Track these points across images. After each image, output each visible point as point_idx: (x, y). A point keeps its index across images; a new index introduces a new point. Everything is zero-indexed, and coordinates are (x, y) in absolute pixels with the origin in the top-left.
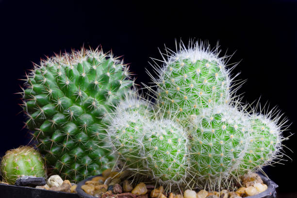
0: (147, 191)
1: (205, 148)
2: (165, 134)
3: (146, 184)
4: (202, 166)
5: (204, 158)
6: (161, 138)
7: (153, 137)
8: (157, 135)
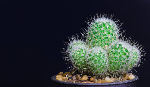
0: (88, 78)
1: (115, 59)
2: (99, 52)
3: (88, 76)
4: (113, 67)
5: (115, 63)
6: (98, 54)
7: (94, 54)
8: (96, 53)
